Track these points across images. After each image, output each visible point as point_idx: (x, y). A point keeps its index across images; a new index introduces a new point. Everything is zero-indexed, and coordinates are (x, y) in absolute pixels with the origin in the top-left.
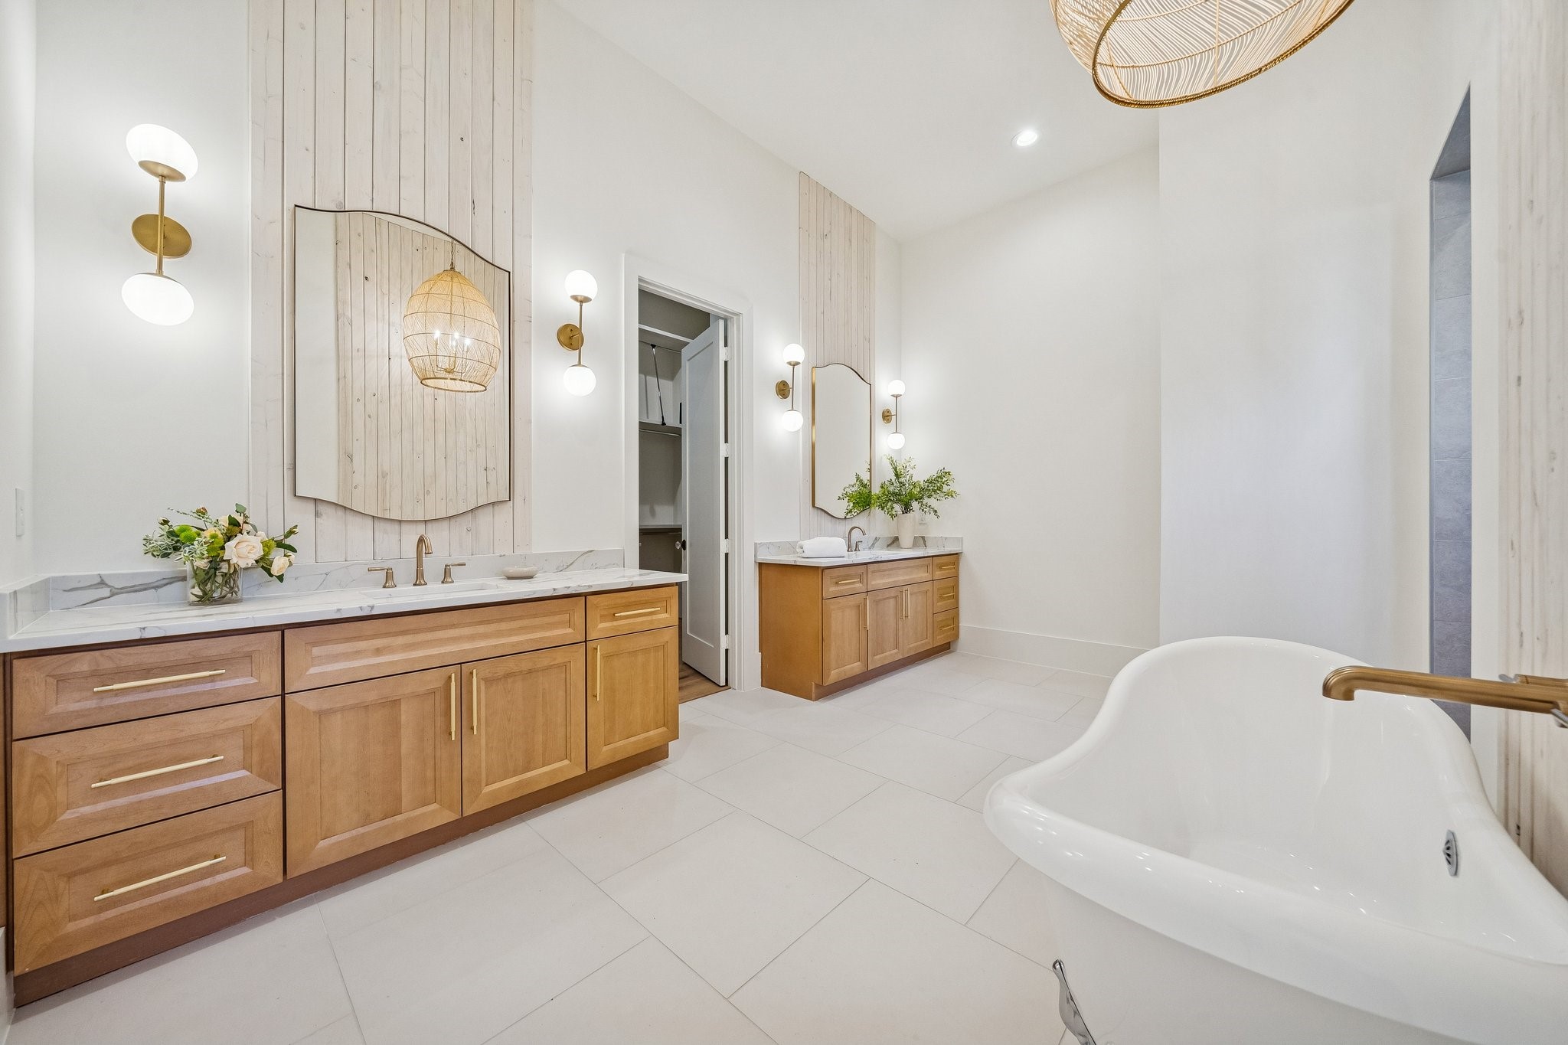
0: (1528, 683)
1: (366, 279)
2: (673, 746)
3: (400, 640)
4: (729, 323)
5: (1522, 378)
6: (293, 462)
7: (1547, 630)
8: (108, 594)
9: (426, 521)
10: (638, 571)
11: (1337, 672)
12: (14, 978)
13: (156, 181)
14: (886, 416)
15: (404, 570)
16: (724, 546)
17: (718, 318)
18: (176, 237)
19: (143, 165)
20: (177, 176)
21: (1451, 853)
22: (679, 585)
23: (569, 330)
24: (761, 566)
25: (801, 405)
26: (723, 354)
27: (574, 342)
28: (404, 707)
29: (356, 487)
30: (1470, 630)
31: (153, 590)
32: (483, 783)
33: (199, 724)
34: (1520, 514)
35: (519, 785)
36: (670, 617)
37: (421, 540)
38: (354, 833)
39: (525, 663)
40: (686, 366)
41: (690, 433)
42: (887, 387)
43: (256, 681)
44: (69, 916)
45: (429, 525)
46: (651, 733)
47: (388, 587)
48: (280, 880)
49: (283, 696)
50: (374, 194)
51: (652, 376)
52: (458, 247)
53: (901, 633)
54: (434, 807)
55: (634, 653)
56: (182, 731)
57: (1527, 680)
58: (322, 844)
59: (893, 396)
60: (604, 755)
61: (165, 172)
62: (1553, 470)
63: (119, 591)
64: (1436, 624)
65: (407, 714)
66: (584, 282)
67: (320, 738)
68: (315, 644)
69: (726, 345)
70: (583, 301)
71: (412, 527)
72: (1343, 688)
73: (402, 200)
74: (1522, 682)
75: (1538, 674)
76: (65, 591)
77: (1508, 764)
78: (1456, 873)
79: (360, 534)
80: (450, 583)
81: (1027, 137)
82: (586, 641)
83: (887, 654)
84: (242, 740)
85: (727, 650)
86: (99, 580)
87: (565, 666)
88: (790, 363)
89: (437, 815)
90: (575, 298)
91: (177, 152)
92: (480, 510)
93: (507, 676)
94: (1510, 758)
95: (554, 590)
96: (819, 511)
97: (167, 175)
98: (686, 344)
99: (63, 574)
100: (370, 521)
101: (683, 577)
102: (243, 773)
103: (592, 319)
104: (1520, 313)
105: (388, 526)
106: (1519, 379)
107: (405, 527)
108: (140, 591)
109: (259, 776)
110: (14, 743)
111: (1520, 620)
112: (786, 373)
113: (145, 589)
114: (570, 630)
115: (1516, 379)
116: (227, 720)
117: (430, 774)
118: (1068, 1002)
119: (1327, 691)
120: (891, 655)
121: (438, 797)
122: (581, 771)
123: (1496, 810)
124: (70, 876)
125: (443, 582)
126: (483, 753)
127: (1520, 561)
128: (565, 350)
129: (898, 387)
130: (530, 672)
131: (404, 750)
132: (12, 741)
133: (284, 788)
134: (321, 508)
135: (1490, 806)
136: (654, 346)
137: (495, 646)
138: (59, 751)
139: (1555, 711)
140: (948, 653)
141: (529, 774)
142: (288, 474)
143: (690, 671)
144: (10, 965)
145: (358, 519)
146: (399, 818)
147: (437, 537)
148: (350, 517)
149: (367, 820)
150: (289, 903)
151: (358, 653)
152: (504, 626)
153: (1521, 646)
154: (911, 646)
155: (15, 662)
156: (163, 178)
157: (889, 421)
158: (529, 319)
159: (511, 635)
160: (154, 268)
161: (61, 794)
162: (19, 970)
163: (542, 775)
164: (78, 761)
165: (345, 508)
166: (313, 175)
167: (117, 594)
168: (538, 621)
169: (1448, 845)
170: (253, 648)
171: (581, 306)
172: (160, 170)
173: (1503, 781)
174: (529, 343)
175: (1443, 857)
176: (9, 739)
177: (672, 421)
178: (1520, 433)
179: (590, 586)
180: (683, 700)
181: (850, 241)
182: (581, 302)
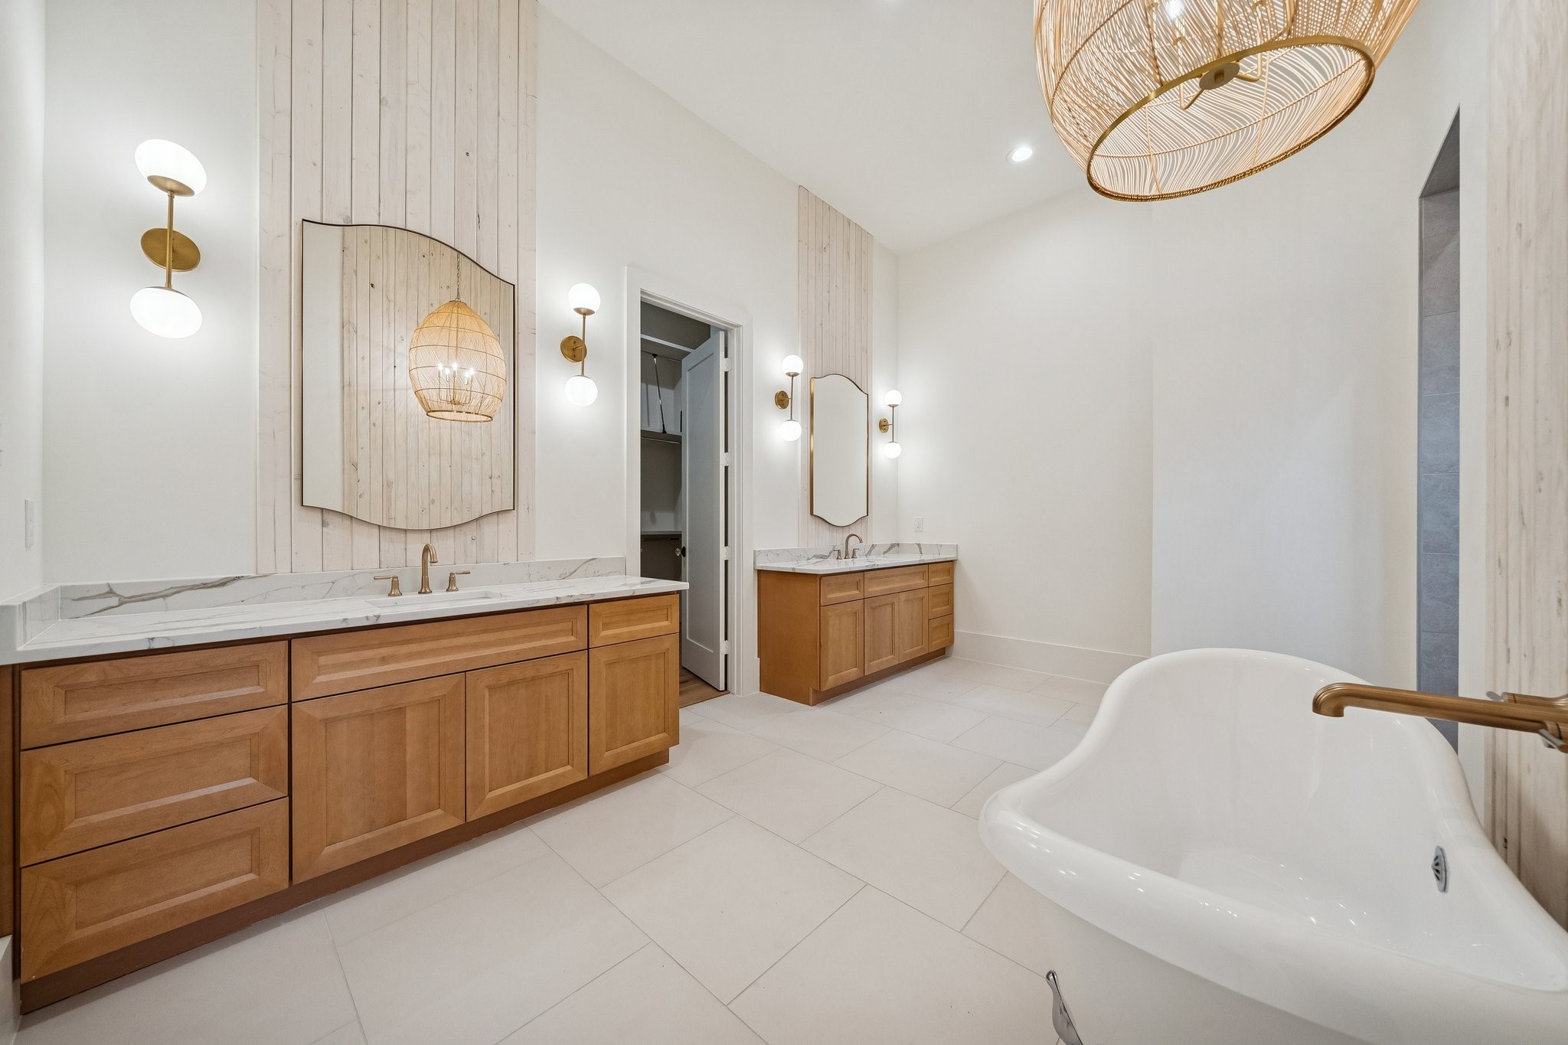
0: (1515, 701)
1: (372, 285)
2: (673, 751)
3: (405, 649)
4: (729, 334)
5: (1510, 399)
6: (300, 473)
7: (1534, 648)
8: (117, 604)
9: (431, 531)
10: (640, 579)
11: (1327, 689)
12: (21, 986)
13: (165, 195)
14: (883, 426)
15: (410, 578)
16: (723, 553)
17: (719, 329)
18: (184, 251)
19: (153, 179)
20: (186, 191)
21: (1440, 868)
22: (679, 592)
23: (572, 342)
24: (760, 573)
25: (800, 416)
26: (723, 364)
27: (577, 353)
28: (409, 715)
29: (361, 496)
30: (1458, 642)
31: (162, 599)
32: (487, 788)
33: (205, 732)
34: (1507, 532)
35: (521, 790)
36: (669, 625)
37: (426, 549)
38: (359, 839)
39: (529, 671)
40: (686, 376)
41: (690, 442)
42: (884, 397)
43: (261, 690)
44: (77, 924)
45: (434, 534)
46: (652, 739)
47: (394, 595)
48: (286, 886)
49: (290, 704)
50: (381, 208)
51: (653, 384)
52: (463, 261)
53: (897, 639)
54: (439, 812)
55: (635, 660)
56: (189, 739)
57: (1515, 699)
58: (328, 850)
59: (890, 406)
60: (606, 760)
61: (174, 187)
62: (1540, 490)
63: (127, 600)
64: (1423, 636)
65: (413, 721)
66: (587, 295)
67: (326, 746)
68: (321, 653)
69: (726, 356)
70: (586, 313)
71: (418, 536)
72: (1333, 705)
73: (408, 214)
74: (1510, 700)
75: (1524, 692)
76: (74, 600)
77: (1495, 777)
78: (1445, 889)
79: (366, 543)
80: (455, 590)
81: (1022, 153)
82: (588, 649)
83: (884, 659)
84: (249, 749)
85: (726, 656)
86: (108, 589)
87: (568, 673)
88: (789, 374)
89: (440, 821)
90: (578, 310)
91: (184, 166)
92: (485, 520)
93: (511, 683)
94: (1497, 773)
95: (558, 598)
96: (818, 519)
97: (176, 190)
98: (688, 353)
99: (72, 584)
100: (376, 531)
101: (684, 585)
102: (249, 781)
103: (595, 331)
104: (1509, 334)
105: (394, 536)
106: (1507, 399)
107: (410, 536)
108: (149, 599)
109: (265, 784)
110: (22, 753)
111: (1507, 637)
112: (784, 384)
113: (154, 598)
114: (572, 638)
115: (1504, 400)
116: (234, 728)
117: (434, 780)
118: (1061, 1013)
119: (1317, 707)
120: (887, 661)
121: (442, 802)
122: (583, 776)
123: (1483, 824)
124: (78, 885)
125: (447, 590)
126: (487, 758)
127: (1507, 577)
128: (568, 362)
129: (894, 397)
130: (533, 679)
131: (409, 757)
132: (20, 750)
133: (290, 795)
134: (329, 518)
135: (1479, 821)
136: (655, 356)
137: (499, 654)
138: (67, 761)
139: (1543, 731)
140: (944, 658)
141: (532, 780)
142: (295, 485)
143: (690, 676)
144: (16, 972)
145: (365, 529)
146: (403, 824)
147: (443, 546)
148: (356, 526)
149: (371, 826)
150: (294, 909)
151: (364, 663)
152: (508, 634)
153: (1508, 662)
154: (907, 652)
155: (24, 673)
156: (172, 193)
157: (885, 430)
158: (533, 331)
159: (514, 644)
160: (163, 282)
161: (69, 804)
162: (25, 977)
163: (544, 781)
164: (86, 770)
165: (352, 517)
166: (320, 189)
167: (126, 603)
168: (541, 629)
169: (1437, 861)
170: (260, 658)
171: (584, 319)
172: (169, 185)
173: (1490, 793)
174: (533, 354)
175: (1432, 873)
176: (17, 749)
177: (672, 430)
178: (1507, 451)
179: (593, 595)
180: (684, 705)
181: (848, 253)
182: (585, 314)
